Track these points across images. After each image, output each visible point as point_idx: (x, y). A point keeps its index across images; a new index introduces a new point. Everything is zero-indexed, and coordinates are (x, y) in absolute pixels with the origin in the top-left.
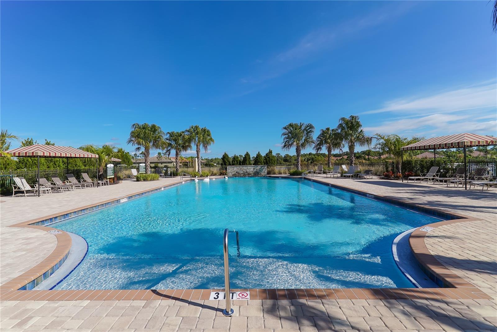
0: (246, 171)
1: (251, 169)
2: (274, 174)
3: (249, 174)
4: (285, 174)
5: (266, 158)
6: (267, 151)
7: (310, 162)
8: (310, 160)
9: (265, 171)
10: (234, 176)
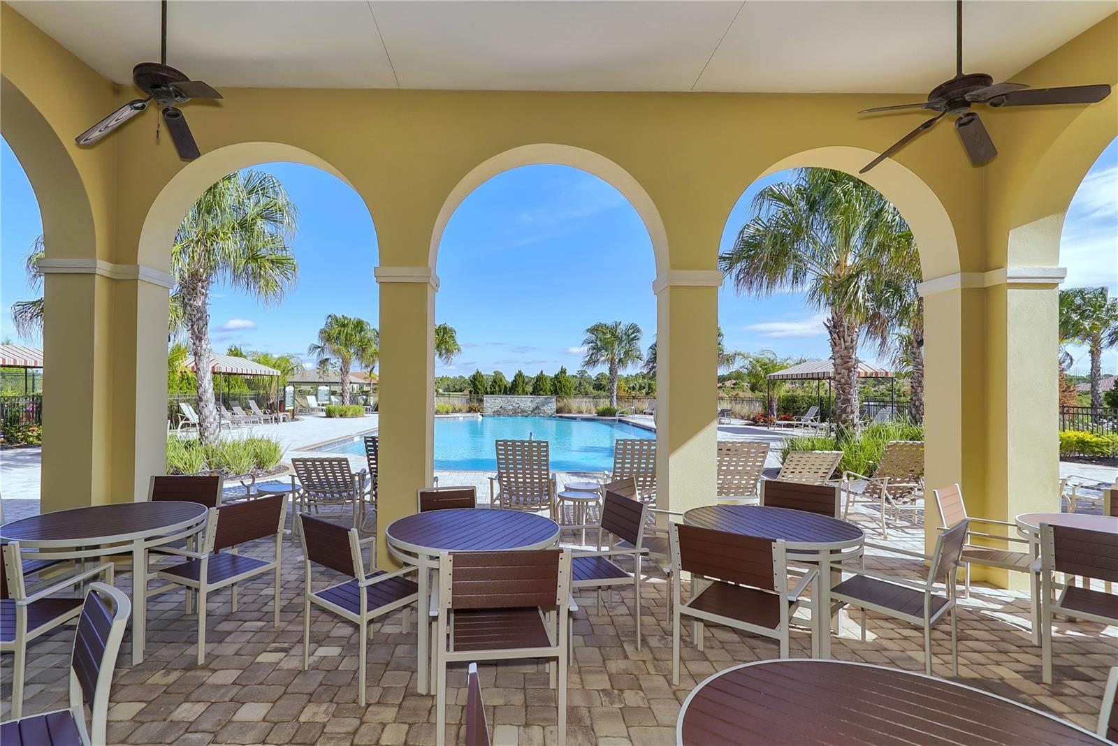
0: (518, 405)
1: (527, 402)
2: (570, 412)
3: (523, 411)
4: (590, 413)
5: (554, 383)
6: (558, 371)
7: (644, 391)
8: (644, 388)
9: (551, 406)
10: (497, 413)
